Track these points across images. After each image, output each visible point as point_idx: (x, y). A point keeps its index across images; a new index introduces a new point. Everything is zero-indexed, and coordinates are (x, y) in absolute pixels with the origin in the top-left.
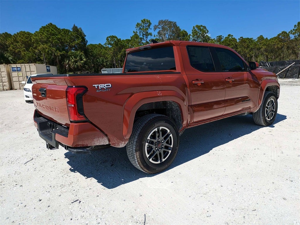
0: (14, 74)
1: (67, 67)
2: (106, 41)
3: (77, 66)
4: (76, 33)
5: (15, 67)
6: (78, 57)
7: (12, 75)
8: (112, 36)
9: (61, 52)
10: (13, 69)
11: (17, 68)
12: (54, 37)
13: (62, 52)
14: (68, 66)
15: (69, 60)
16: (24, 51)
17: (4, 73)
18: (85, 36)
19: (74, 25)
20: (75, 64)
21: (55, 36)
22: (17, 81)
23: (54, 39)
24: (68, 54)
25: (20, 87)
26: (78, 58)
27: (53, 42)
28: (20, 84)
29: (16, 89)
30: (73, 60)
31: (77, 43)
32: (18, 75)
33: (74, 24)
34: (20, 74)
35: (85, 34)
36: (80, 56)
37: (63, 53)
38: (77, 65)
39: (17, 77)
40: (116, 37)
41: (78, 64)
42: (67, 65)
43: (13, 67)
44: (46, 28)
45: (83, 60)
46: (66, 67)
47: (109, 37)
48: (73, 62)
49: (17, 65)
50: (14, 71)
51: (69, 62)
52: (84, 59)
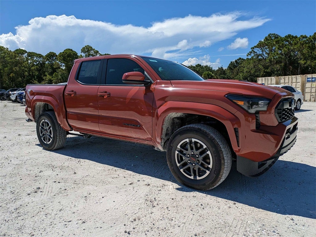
0: (308, 85)
5: (311, 77)
7: (305, 86)
10: (308, 79)
11: (312, 78)
17: (299, 83)
22: (309, 93)
25: (310, 99)
28: (311, 95)
29: (307, 101)
32: (311, 86)
34: (314, 85)
39: (310, 88)
43: (309, 77)
49: (313, 75)
50: (308, 81)
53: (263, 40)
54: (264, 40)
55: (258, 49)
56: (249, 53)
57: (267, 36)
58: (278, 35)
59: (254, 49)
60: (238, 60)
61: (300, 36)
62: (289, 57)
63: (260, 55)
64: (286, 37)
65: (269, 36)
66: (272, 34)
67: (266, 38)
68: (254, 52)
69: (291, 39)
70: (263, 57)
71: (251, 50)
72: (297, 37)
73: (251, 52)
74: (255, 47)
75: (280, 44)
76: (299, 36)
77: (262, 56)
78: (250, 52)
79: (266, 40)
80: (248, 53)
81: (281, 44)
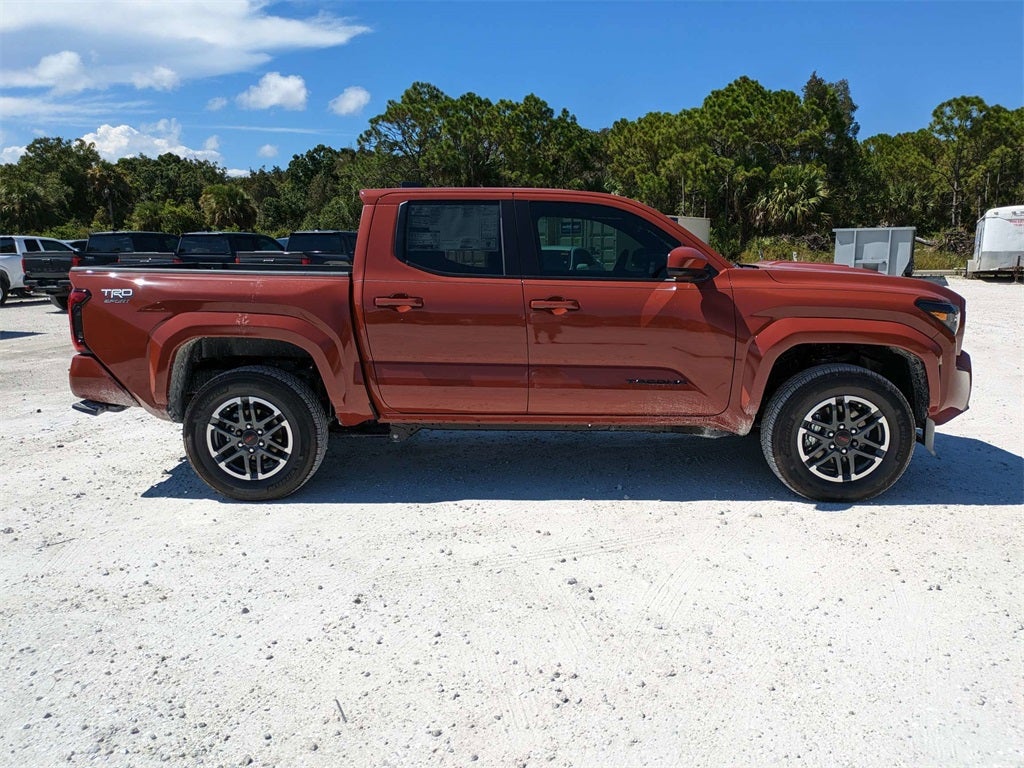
1: (758, 218)
2: (932, 119)
3: (794, 215)
4: (814, 103)
6: (800, 184)
8: (963, 98)
9: (748, 171)
12: (736, 124)
13: (752, 171)
14: (764, 216)
15: (769, 198)
16: (644, 171)
18: (854, 108)
19: (814, 77)
20: (786, 211)
21: (740, 120)
23: (735, 131)
24: (771, 175)
26: (800, 189)
27: (730, 140)
30: (780, 196)
31: (811, 138)
33: (815, 73)
35: (855, 102)
36: (810, 181)
37: (755, 172)
38: (791, 212)
40: (980, 102)
41: (796, 209)
42: (761, 213)
44: (723, 95)
45: (819, 196)
46: (755, 220)
47: (949, 104)
48: (781, 203)
51: (767, 201)
52: (821, 193)
53: (399, 101)
54: (404, 102)
55: (389, 125)
56: (364, 136)
57: (409, 87)
58: (438, 91)
59: (377, 123)
60: (316, 150)
61: (498, 101)
62: (475, 158)
63: (396, 143)
64: (463, 98)
65: (414, 88)
66: (422, 85)
67: (407, 94)
68: (379, 133)
69: (476, 106)
70: (405, 152)
71: (368, 127)
72: (490, 104)
73: (369, 134)
74: (383, 118)
75: (453, 117)
76: (495, 102)
77: (401, 149)
78: (366, 133)
79: (407, 101)
80: (361, 136)
81: (454, 119)
